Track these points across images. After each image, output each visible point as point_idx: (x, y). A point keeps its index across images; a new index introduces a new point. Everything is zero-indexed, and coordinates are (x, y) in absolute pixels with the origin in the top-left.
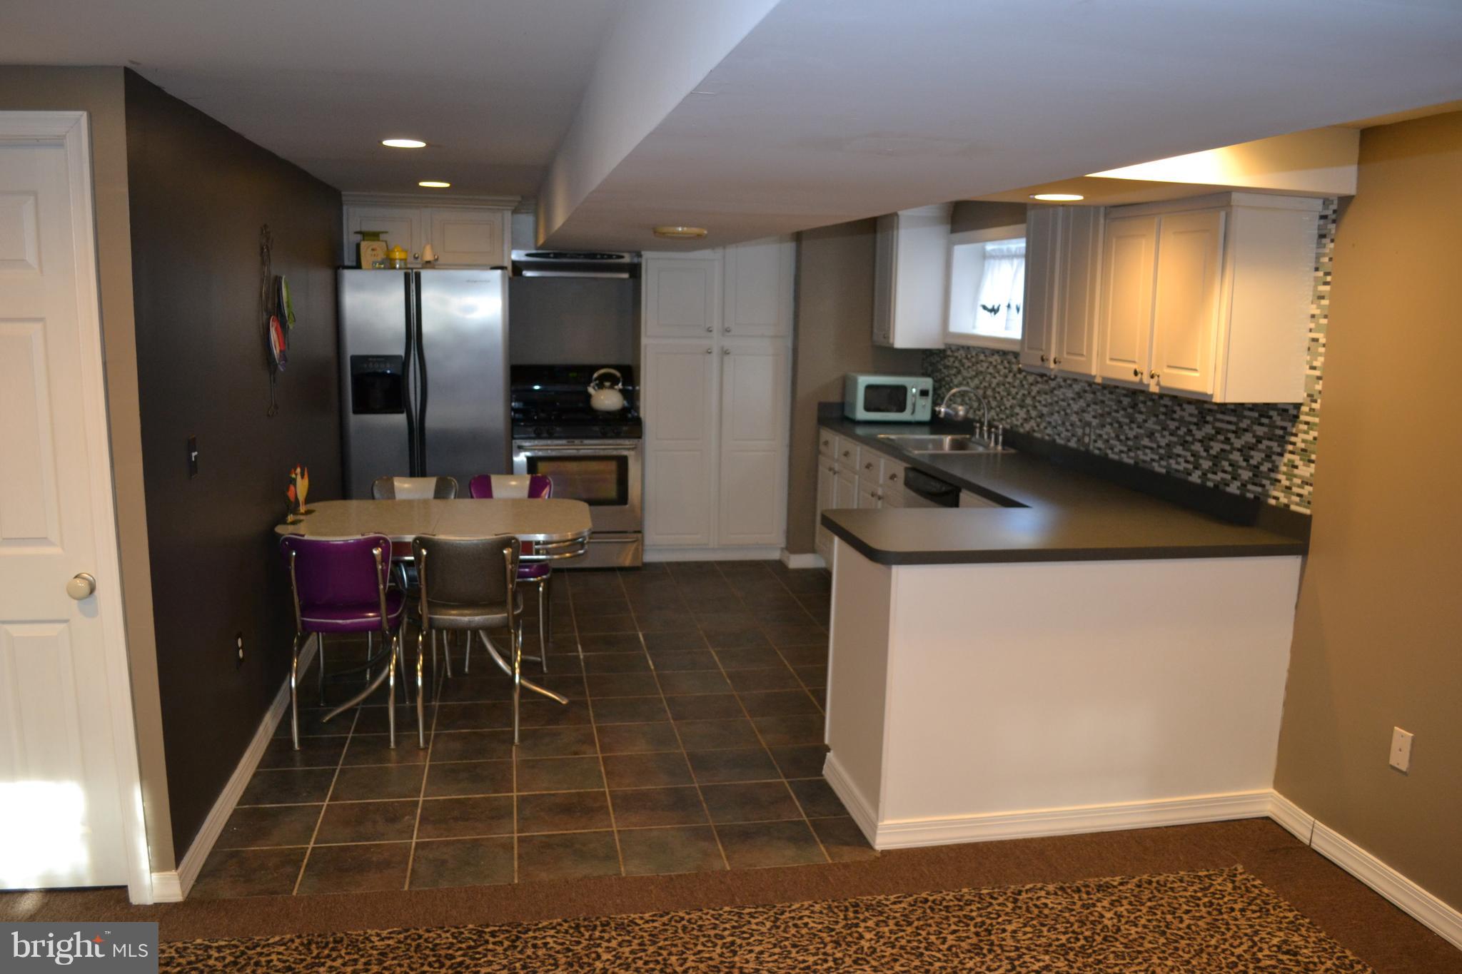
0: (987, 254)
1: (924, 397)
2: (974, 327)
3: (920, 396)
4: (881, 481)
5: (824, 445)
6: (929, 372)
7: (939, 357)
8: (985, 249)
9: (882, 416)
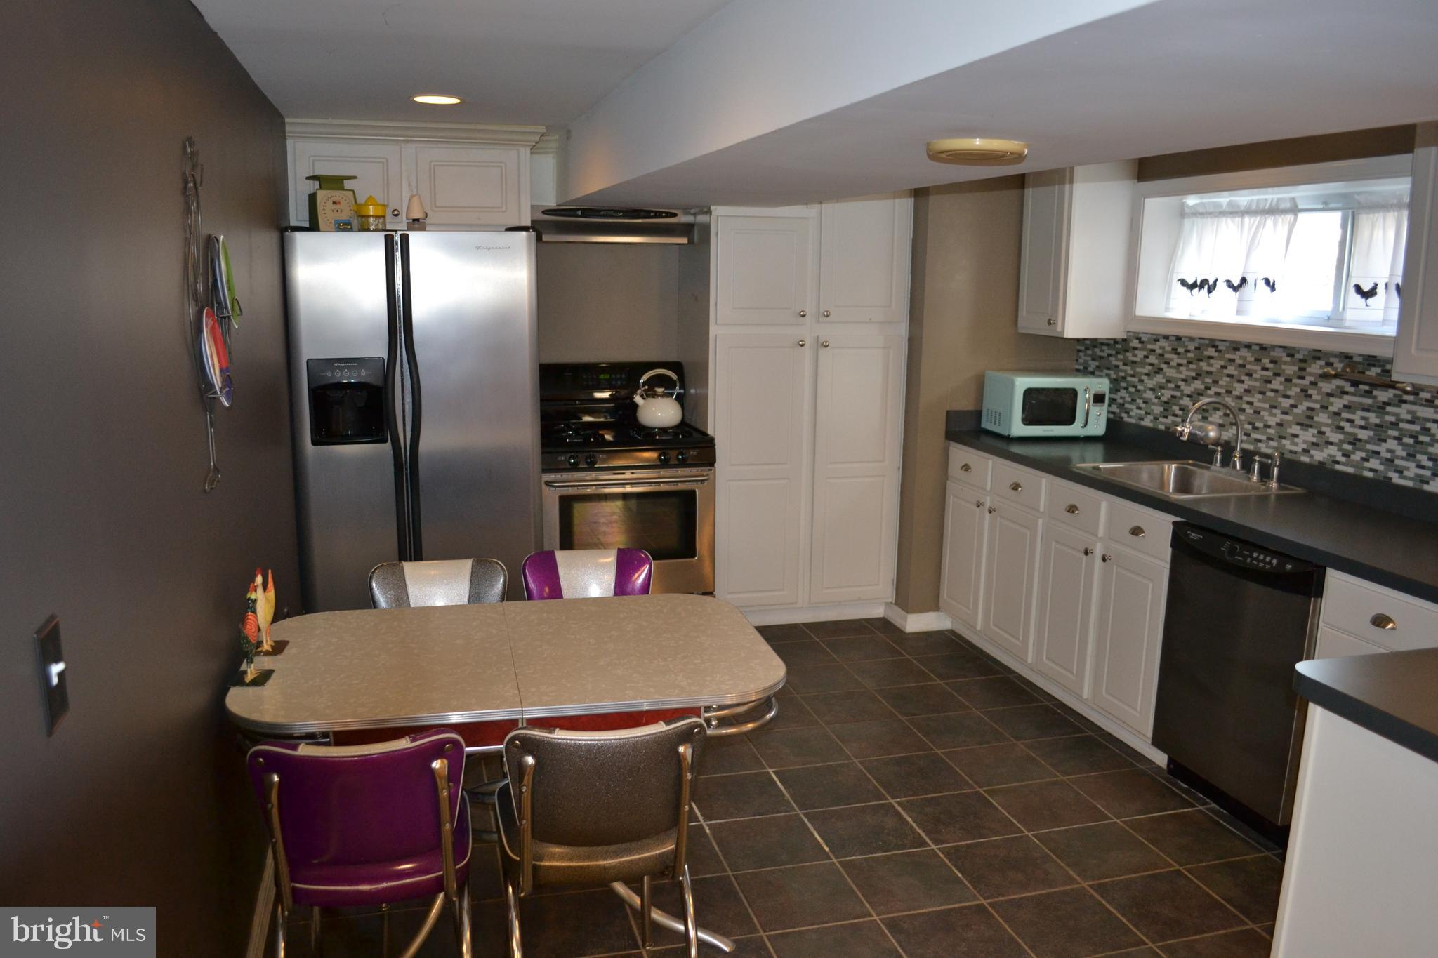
0: (1187, 210)
1: (1099, 404)
2: (1167, 309)
3: (1094, 402)
4: (1101, 533)
5: (962, 468)
6: (1090, 369)
7: (1114, 349)
8: (1183, 203)
9: (1044, 431)
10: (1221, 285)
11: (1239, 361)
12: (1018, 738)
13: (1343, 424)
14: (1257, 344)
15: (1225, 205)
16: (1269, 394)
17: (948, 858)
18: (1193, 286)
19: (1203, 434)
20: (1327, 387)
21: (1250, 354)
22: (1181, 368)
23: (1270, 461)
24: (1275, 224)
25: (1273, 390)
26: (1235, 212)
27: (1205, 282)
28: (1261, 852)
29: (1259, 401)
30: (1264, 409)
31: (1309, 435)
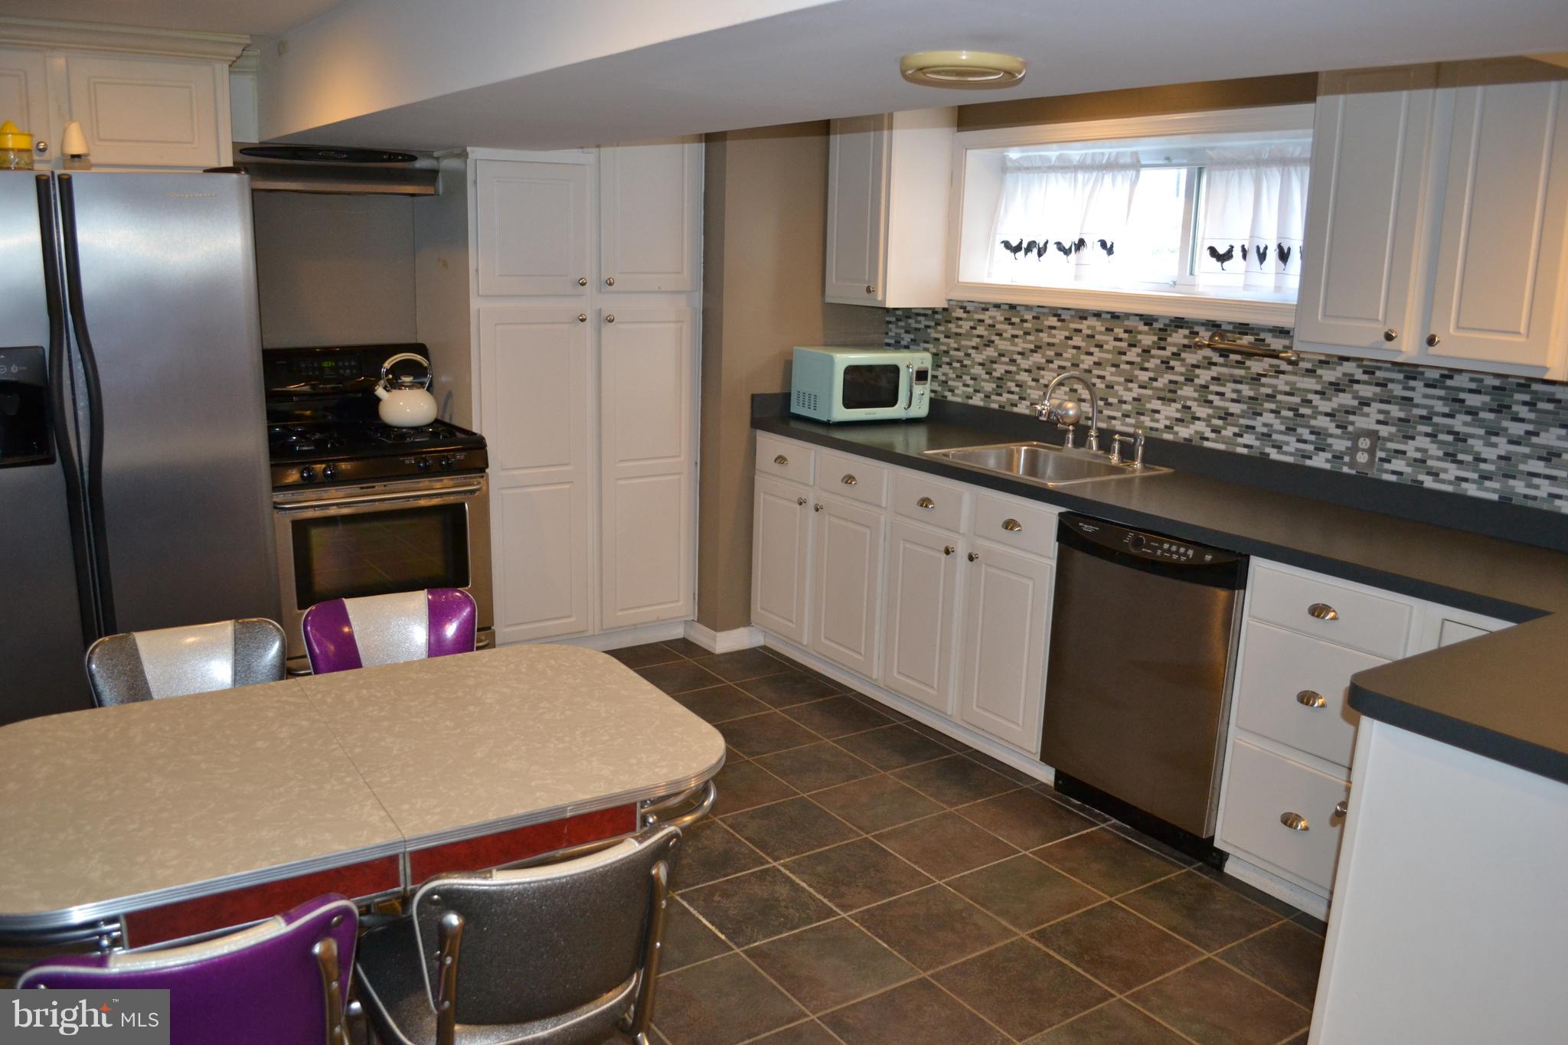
0: (1009, 164)
1: (921, 382)
2: (989, 274)
3: (916, 380)
4: (964, 527)
5: (775, 461)
6: (904, 343)
7: (933, 319)
8: (1005, 156)
9: (866, 414)
10: (1052, 248)
11: (1087, 332)
12: (885, 768)
13: (1211, 397)
14: (1108, 313)
15: (1053, 159)
16: (1123, 366)
17: (864, 927)
18: (1016, 249)
19: (1064, 412)
20: (1191, 358)
21: (1099, 323)
22: (1016, 340)
23: (1132, 440)
24: (1114, 180)
25: (1128, 363)
26: (1064, 167)
27: (1031, 245)
28: (1181, 868)
29: (1112, 374)
30: (1119, 384)
31: (1171, 411)
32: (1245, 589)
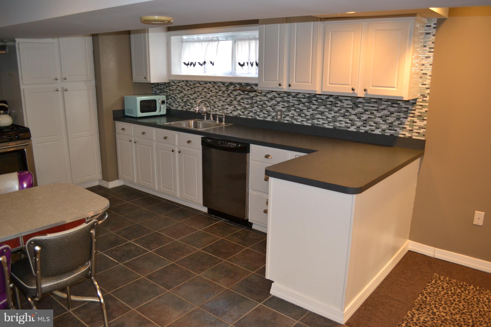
0: (184, 40)
1: (163, 104)
2: (181, 72)
4: (177, 144)
5: (122, 130)
6: (157, 93)
7: (165, 86)
8: (182, 38)
9: (148, 114)
10: (197, 64)
11: (208, 87)
12: (161, 214)
13: (241, 104)
14: (213, 82)
15: (196, 39)
16: (218, 96)
17: (156, 253)
18: (188, 65)
19: (202, 110)
20: (235, 93)
21: (211, 85)
22: (189, 91)
23: (222, 117)
24: (212, 44)
25: (219, 95)
26: (199, 41)
27: (192, 63)
28: (241, 229)
29: (215, 99)
30: (217, 101)
31: (231, 108)
32: (249, 153)
